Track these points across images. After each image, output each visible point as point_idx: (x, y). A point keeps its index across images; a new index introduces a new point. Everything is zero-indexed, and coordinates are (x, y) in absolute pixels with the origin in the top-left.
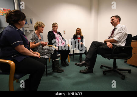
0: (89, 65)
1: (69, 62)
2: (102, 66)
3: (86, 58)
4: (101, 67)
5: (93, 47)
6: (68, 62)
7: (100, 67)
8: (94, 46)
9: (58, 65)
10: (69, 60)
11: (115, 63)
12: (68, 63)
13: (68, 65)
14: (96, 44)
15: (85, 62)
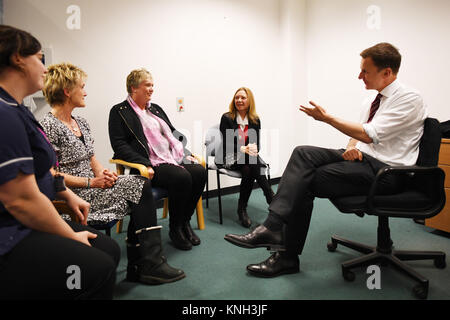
0: (281, 243)
1: (203, 226)
2: (335, 242)
3: (270, 215)
4: (332, 248)
5: (295, 168)
6: (199, 228)
7: (328, 246)
8: (300, 163)
9: (156, 251)
10: (200, 220)
11: (384, 231)
12: (196, 232)
13: (198, 243)
14: (308, 156)
15: (265, 229)
